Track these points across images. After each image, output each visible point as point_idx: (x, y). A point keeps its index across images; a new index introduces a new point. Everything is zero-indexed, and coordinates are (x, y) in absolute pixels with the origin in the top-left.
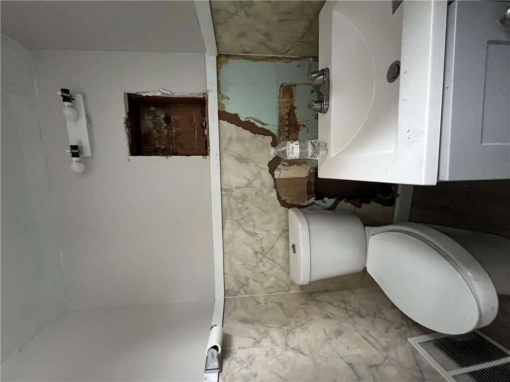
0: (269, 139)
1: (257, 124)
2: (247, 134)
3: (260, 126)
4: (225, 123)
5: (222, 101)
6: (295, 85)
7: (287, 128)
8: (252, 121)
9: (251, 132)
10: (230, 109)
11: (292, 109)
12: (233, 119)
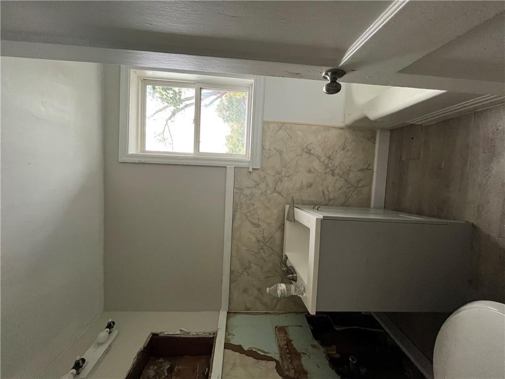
0: (273, 364)
1: (259, 352)
2: (251, 360)
3: (262, 354)
4: (229, 352)
5: (228, 337)
6: (287, 327)
7: (288, 356)
8: (254, 350)
9: (254, 358)
10: (234, 341)
11: (289, 342)
12: (239, 349)
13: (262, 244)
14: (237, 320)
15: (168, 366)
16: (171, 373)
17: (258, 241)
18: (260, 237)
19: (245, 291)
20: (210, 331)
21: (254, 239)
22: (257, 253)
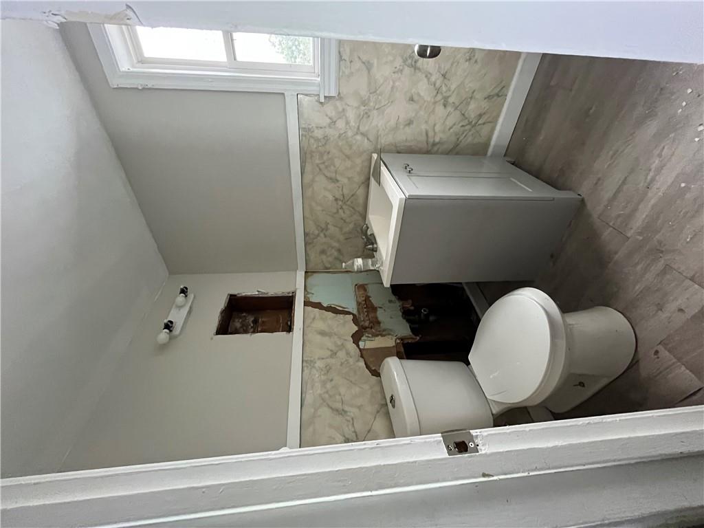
0: (351, 316)
1: (337, 308)
2: (330, 314)
3: (341, 309)
4: (310, 308)
5: (308, 296)
6: (366, 285)
7: (365, 310)
8: (333, 306)
9: (332, 312)
10: (314, 299)
11: (367, 299)
12: (318, 306)
13: (340, 203)
14: (316, 279)
15: (252, 319)
16: (256, 324)
17: (336, 200)
18: (338, 195)
19: (323, 252)
20: (288, 291)
21: (331, 198)
22: (335, 213)
